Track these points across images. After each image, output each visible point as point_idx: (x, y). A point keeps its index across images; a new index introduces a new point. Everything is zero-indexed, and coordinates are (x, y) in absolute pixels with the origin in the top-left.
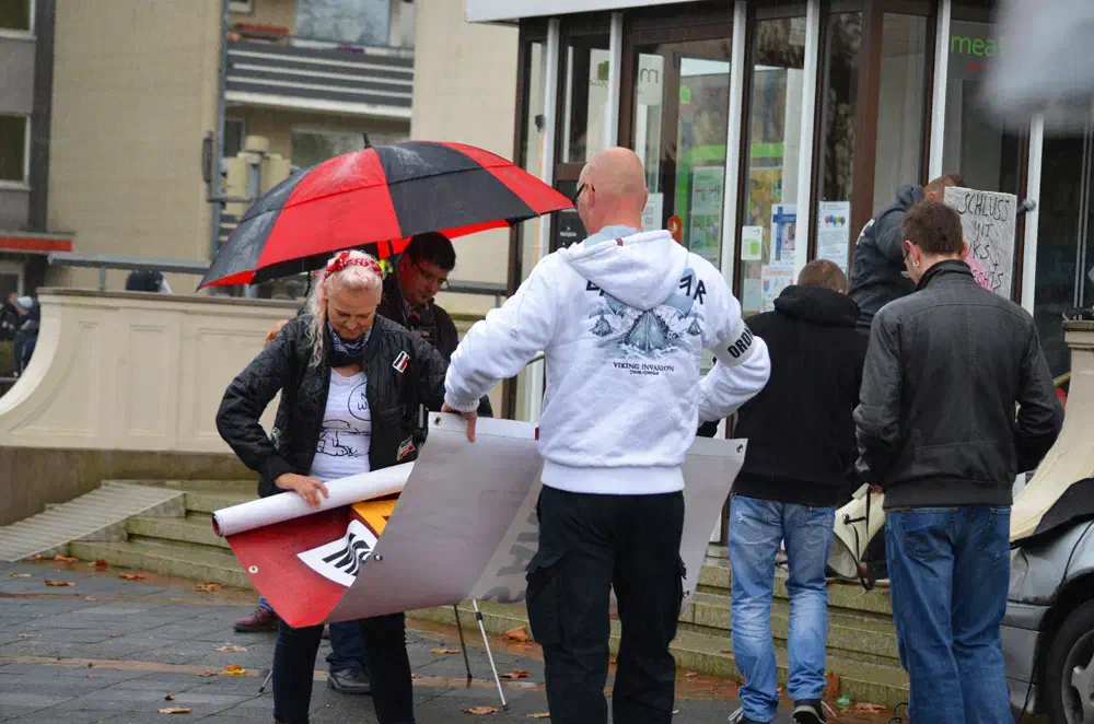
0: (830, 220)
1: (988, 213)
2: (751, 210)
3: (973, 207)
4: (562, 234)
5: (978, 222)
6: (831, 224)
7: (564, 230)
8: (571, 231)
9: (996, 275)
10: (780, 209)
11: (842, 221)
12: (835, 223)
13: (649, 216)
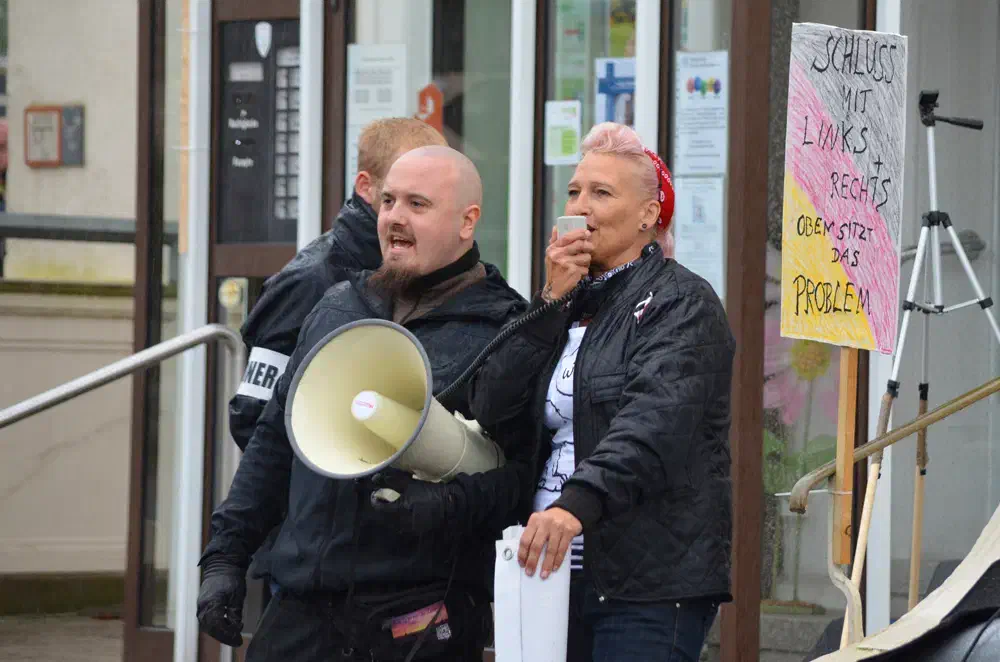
0: (696, 86)
1: (862, 68)
2: (561, 70)
3: (839, 59)
4: (233, 124)
5: (848, 85)
6: (697, 94)
7: (237, 117)
8: (248, 117)
9: (879, 182)
10: (610, 67)
11: (716, 87)
12: (704, 92)
13: (384, 87)
